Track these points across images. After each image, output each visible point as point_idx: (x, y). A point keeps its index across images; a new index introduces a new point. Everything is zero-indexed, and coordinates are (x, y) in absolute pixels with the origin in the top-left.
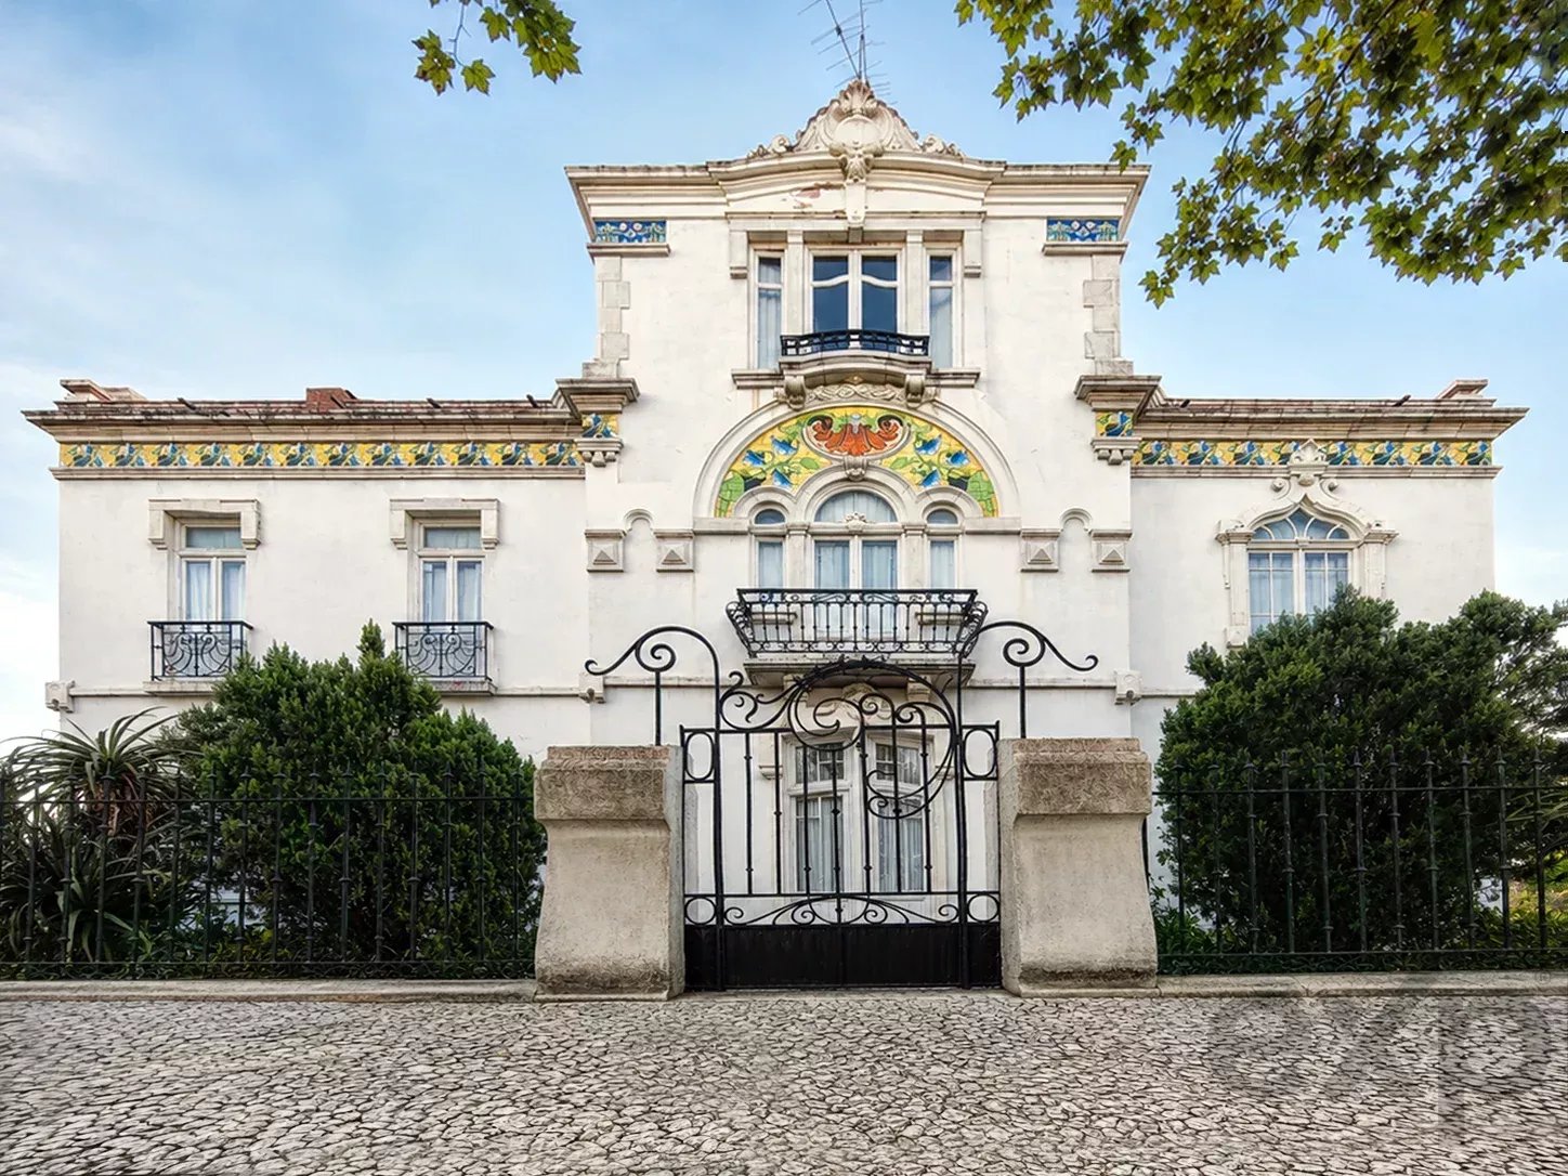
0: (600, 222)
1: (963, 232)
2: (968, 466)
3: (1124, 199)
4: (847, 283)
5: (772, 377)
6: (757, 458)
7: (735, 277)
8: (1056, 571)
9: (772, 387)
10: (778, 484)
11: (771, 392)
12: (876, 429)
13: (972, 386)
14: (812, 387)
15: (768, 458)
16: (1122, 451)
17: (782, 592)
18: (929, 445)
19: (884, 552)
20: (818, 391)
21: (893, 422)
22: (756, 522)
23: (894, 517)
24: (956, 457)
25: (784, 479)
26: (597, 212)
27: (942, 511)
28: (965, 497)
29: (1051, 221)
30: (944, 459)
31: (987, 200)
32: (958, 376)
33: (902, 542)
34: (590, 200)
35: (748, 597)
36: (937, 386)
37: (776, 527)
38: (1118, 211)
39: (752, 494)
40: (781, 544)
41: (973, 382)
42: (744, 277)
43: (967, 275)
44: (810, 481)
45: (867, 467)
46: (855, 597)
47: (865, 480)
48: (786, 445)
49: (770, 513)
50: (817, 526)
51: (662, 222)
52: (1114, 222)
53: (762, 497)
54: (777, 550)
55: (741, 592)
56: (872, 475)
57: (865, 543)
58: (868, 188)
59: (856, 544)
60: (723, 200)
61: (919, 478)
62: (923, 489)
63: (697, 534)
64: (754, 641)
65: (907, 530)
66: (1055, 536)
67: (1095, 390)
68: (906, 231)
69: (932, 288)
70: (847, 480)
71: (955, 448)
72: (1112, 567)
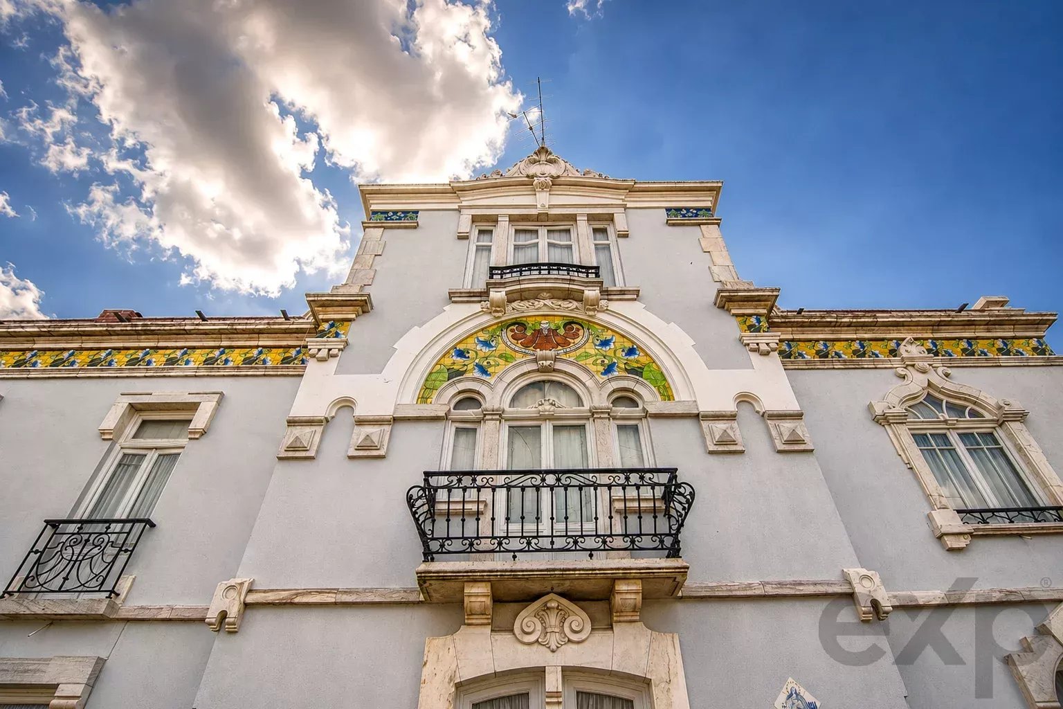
0: (375, 212)
1: (613, 214)
2: (639, 358)
3: (711, 199)
4: (538, 243)
5: (480, 294)
6: (461, 354)
7: (460, 238)
8: (742, 452)
9: (480, 302)
10: (477, 374)
11: (479, 305)
12: (562, 331)
13: (635, 300)
14: (510, 301)
15: (472, 354)
16: (767, 344)
17: (473, 474)
18: (605, 343)
19: (575, 437)
20: (515, 304)
21: (575, 326)
22: (454, 409)
23: (580, 401)
24: (631, 352)
25: (483, 371)
26: (374, 207)
27: (626, 398)
28: (643, 384)
29: (668, 209)
30: (620, 354)
31: (626, 199)
32: (622, 292)
33: (590, 427)
34: (371, 202)
35: (433, 481)
36: (608, 300)
37: (471, 413)
38: (709, 204)
39: (454, 383)
40: (475, 430)
41: (635, 297)
42: (467, 238)
43: (619, 236)
44: (506, 372)
45: (556, 360)
46: (550, 479)
47: (555, 370)
48: (486, 344)
49: (469, 399)
50: (510, 411)
51: (416, 212)
52: (708, 209)
53: (461, 386)
54: (471, 435)
55: (428, 474)
56: (559, 366)
57: (556, 428)
58: (550, 194)
59: (547, 430)
60: (458, 201)
61: (601, 369)
62: (605, 377)
63: (395, 419)
64: (433, 539)
65: (594, 414)
66: (732, 417)
67: (730, 299)
68: (576, 214)
69: (595, 245)
70: (538, 370)
71: (628, 345)
72: (795, 448)
